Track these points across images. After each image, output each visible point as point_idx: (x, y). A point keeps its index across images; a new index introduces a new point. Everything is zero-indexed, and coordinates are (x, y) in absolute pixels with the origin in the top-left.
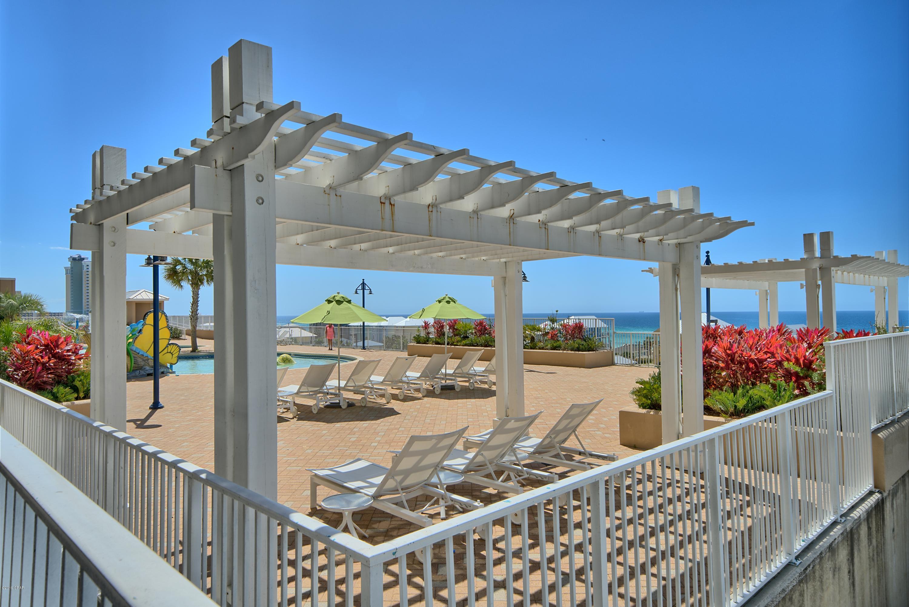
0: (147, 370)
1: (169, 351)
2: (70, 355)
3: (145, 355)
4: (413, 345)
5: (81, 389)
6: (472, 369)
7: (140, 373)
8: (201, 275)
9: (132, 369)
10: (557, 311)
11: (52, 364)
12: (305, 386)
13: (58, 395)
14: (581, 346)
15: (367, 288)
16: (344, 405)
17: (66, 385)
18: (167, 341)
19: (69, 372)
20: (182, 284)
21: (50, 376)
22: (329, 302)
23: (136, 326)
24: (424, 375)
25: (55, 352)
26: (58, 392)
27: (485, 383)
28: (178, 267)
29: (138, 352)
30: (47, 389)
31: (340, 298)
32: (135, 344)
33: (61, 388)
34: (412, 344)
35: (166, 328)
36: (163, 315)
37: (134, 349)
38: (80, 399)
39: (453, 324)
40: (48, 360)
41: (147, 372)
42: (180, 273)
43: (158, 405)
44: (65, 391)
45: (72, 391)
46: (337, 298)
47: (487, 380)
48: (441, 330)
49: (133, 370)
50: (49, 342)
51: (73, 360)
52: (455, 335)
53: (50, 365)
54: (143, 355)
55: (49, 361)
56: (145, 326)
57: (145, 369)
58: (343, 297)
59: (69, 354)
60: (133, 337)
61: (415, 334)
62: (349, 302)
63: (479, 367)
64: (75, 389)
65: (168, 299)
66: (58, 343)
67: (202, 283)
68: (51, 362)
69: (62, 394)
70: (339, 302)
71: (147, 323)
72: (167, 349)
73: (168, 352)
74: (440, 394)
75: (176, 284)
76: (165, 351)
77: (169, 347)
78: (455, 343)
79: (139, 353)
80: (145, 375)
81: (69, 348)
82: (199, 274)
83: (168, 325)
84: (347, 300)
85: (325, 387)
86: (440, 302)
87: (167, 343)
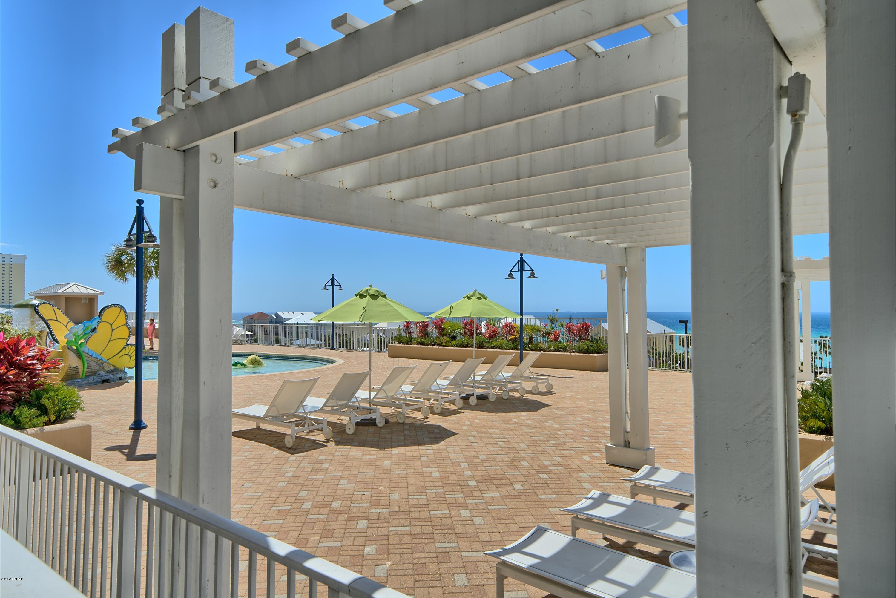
0: (102, 376)
1: (127, 353)
2: (33, 364)
3: (99, 358)
4: (395, 346)
5: (52, 410)
6: (500, 374)
7: (94, 380)
8: (150, 267)
9: (85, 374)
10: (557, 310)
11: (11, 377)
12: (334, 399)
13: (20, 418)
14: (590, 348)
15: (336, 283)
16: (380, 423)
17: (30, 405)
18: (125, 341)
19: (32, 386)
20: (127, 277)
21: (9, 393)
22: (362, 296)
23: (90, 324)
24: (454, 383)
25: (14, 359)
26: (21, 415)
27: (516, 391)
28: (123, 258)
29: (91, 354)
30: (4, 411)
31: (375, 291)
32: (87, 345)
33: (25, 409)
34: (394, 344)
35: (125, 326)
36: (122, 311)
37: (87, 351)
38: (52, 424)
39: (439, 324)
40: (6, 370)
41: (103, 378)
42: (126, 264)
43: (141, 424)
44: (29, 414)
45: (39, 413)
46: (372, 292)
47: (519, 388)
48: (425, 330)
49: (86, 376)
50: (6, 346)
51: (39, 370)
52: (443, 335)
53: (9, 378)
54: (96, 358)
55: (7, 372)
56: (101, 324)
57: (99, 374)
58: (378, 291)
59: (33, 362)
60: (86, 336)
61: (396, 334)
62: (384, 296)
63: (507, 373)
64: (44, 411)
65: (102, 294)
66: (18, 348)
67: (151, 275)
68: (9, 373)
69: (26, 418)
70: (374, 297)
71: (103, 320)
72: (124, 350)
73: (125, 355)
74: (477, 405)
75: (119, 277)
76: (123, 353)
77: (127, 348)
78: (444, 344)
79: (92, 356)
80: (100, 382)
81: (33, 354)
82: (147, 266)
83: (127, 323)
84: (383, 295)
85: (354, 400)
86: (469, 298)
87: (125, 344)
